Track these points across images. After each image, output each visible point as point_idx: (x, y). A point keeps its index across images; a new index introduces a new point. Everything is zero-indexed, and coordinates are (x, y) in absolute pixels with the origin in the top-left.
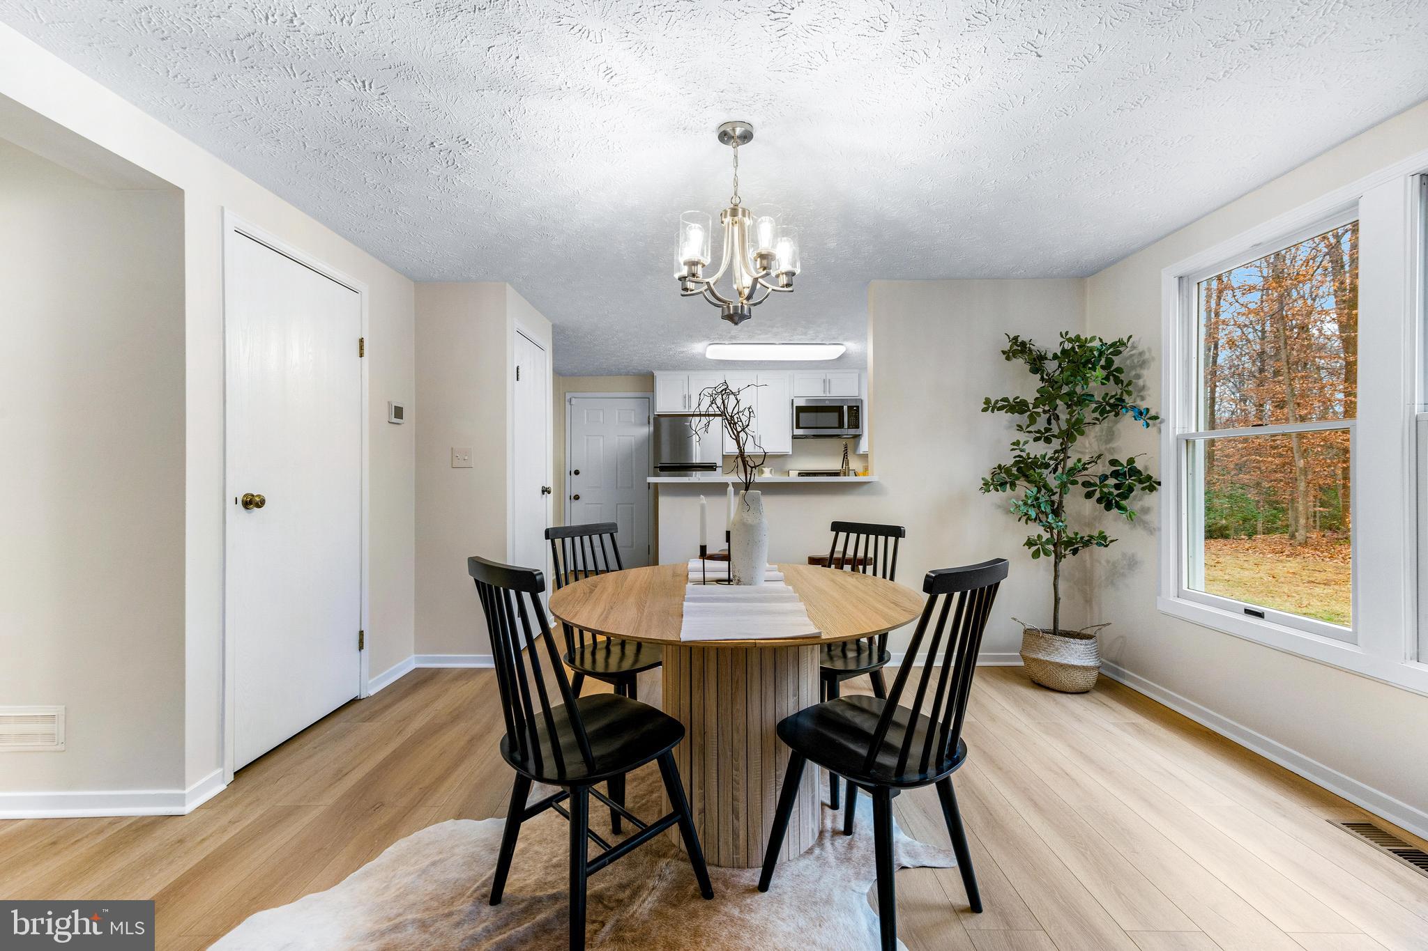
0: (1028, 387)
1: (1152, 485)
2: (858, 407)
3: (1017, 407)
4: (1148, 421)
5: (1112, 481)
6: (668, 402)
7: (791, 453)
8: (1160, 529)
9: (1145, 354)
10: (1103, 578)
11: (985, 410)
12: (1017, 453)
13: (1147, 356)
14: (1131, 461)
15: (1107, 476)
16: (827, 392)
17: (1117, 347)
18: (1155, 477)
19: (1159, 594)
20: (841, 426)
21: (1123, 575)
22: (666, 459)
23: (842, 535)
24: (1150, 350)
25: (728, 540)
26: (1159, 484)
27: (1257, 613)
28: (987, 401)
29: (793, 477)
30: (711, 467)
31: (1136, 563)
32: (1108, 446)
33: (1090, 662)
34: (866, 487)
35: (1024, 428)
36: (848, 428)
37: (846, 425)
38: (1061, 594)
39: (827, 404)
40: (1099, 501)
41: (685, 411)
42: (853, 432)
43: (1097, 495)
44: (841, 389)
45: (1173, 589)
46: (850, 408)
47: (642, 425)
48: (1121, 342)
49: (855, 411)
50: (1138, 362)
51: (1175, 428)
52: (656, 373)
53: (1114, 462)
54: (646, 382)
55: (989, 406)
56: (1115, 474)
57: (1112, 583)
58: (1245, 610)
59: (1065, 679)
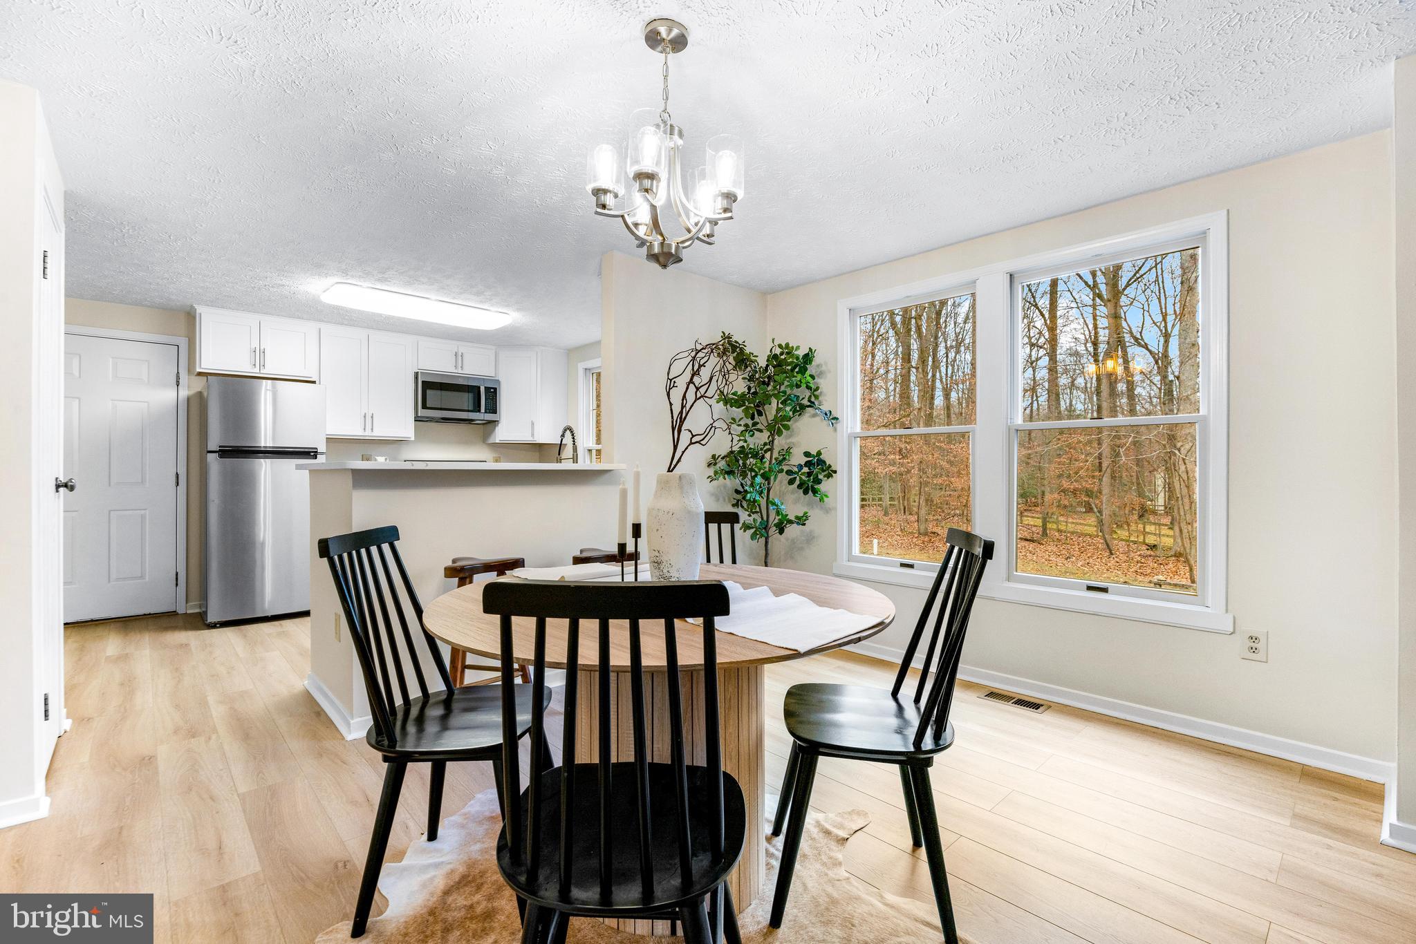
1: (830, 473)
2: (495, 389)
4: (832, 421)
6: (223, 356)
7: (413, 439)
8: (835, 509)
9: (822, 367)
10: (783, 553)
13: (824, 368)
14: (819, 453)
15: (802, 466)
16: (460, 369)
17: (808, 358)
18: (833, 468)
19: (836, 560)
20: (477, 408)
21: (802, 549)
24: (826, 364)
26: (835, 472)
27: (908, 565)
30: (308, 453)
31: (814, 537)
32: (788, 441)
35: (737, 421)
36: (486, 412)
37: (483, 409)
39: (461, 382)
40: (800, 487)
41: (255, 371)
42: (490, 417)
43: (797, 482)
44: (475, 367)
45: (845, 557)
46: (487, 389)
49: (493, 393)
50: (816, 372)
51: (847, 428)
52: (200, 309)
53: (807, 454)
54: (180, 322)
56: (808, 464)
57: (792, 558)
58: (901, 564)
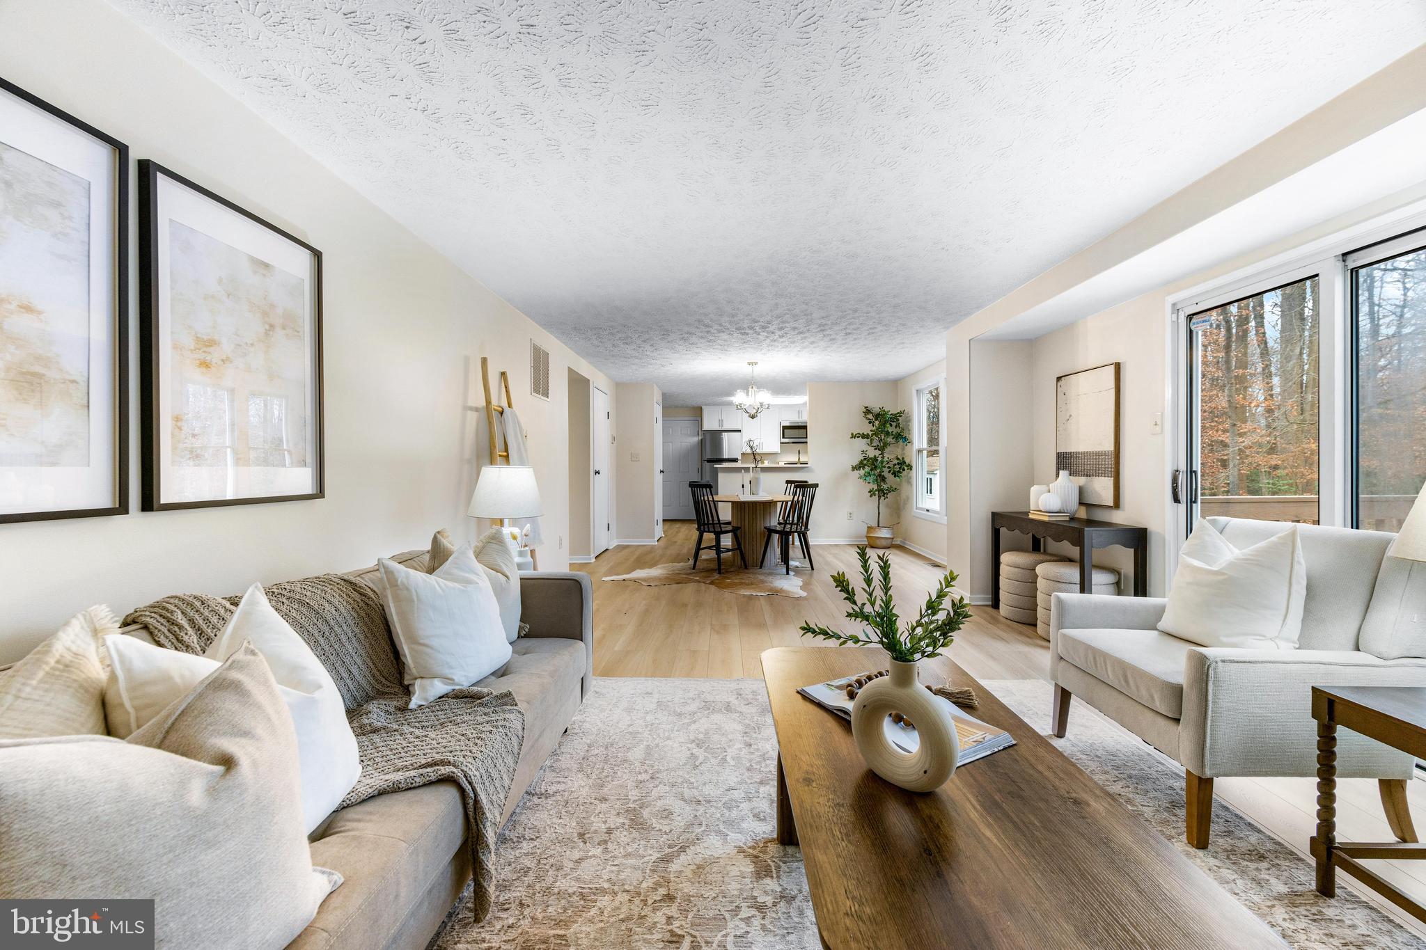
0: (867, 429)
1: (910, 467)
3: (864, 436)
4: (909, 442)
5: (897, 466)
6: (710, 424)
7: (780, 452)
8: (913, 485)
11: (852, 438)
12: (864, 455)
13: (911, 418)
14: (903, 458)
15: (896, 464)
16: (795, 420)
17: (900, 414)
18: (910, 464)
20: (801, 435)
21: (906, 504)
22: (708, 456)
23: (789, 485)
25: (750, 483)
26: (913, 467)
28: (852, 434)
29: (782, 464)
30: (735, 460)
31: (909, 498)
32: (896, 453)
33: (888, 536)
34: (806, 469)
35: (868, 445)
37: (803, 436)
38: (880, 511)
39: (800, 424)
40: (894, 474)
41: (720, 429)
43: (893, 472)
44: (800, 418)
45: (915, 506)
47: (694, 436)
48: (901, 412)
49: (806, 428)
50: (908, 420)
51: (917, 445)
52: (703, 407)
53: (898, 459)
54: (697, 412)
55: (853, 436)
56: (898, 463)
59: (879, 543)
